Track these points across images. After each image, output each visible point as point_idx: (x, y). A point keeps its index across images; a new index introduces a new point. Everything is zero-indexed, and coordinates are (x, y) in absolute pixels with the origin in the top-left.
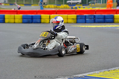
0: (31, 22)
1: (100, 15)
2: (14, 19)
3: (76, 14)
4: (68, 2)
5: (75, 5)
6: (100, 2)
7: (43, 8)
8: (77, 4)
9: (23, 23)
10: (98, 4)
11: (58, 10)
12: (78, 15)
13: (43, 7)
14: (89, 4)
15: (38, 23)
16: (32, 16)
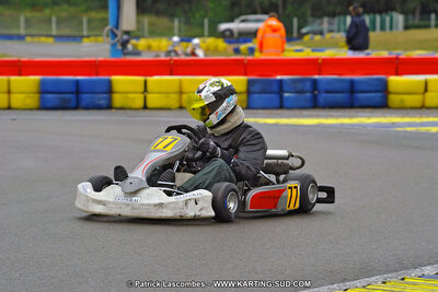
1: (336, 77)
2: (9, 92)
3: (245, 74)
4: (223, 27)
6: (342, 28)
9: (43, 107)
10: (337, 35)
14: (301, 36)
16: (77, 81)
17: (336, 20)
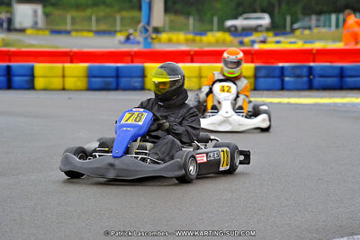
0: (114, 86)
1: (328, 64)
2: (64, 76)
3: (252, 62)
4: (229, 23)
5: (251, 35)
6: (327, 24)
7: (150, 43)
8: (256, 29)
9: (90, 88)
10: (324, 30)
11: (196, 49)
12: (258, 65)
13: (150, 40)
14: (293, 31)
15: (134, 89)
16: (117, 68)
17: (322, 18)
